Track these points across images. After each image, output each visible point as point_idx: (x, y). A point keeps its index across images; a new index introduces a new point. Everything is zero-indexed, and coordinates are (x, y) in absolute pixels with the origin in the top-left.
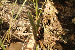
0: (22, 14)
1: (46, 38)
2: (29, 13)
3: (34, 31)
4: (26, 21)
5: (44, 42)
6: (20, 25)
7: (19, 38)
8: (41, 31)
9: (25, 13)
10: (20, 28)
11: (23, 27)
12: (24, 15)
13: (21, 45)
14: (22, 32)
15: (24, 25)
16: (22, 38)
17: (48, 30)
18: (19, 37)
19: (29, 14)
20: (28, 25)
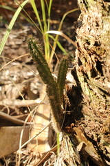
0: (8, 52)
1: (93, 115)
2: (34, 45)
3: (52, 97)
4: (19, 68)
5: (86, 126)
6: (5, 80)
7: (7, 115)
8: (74, 94)
9: (13, 51)
10: (7, 87)
11: (13, 86)
12: (13, 54)
13: (15, 134)
14: (14, 98)
15: (15, 79)
16: (15, 114)
17: (96, 90)
18: (6, 111)
19: (35, 47)
20: (25, 79)
